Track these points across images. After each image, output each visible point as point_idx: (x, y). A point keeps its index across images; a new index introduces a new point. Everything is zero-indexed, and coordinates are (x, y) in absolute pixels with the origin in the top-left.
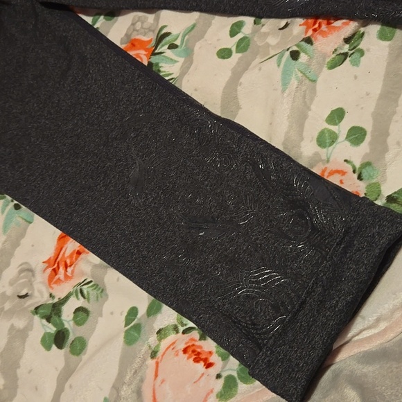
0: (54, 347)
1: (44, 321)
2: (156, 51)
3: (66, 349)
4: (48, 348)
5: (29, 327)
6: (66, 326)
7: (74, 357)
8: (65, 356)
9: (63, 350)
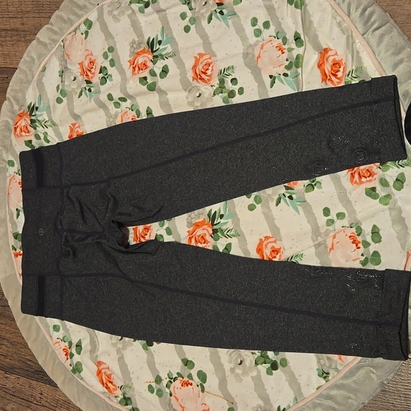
0: (273, 371)
1: (264, 365)
2: (215, 223)
3: (280, 367)
4: (272, 374)
5: (259, 372)
6: (274, 359)
7: (286, 368)
8: (281, 370)
9: (279, 370)
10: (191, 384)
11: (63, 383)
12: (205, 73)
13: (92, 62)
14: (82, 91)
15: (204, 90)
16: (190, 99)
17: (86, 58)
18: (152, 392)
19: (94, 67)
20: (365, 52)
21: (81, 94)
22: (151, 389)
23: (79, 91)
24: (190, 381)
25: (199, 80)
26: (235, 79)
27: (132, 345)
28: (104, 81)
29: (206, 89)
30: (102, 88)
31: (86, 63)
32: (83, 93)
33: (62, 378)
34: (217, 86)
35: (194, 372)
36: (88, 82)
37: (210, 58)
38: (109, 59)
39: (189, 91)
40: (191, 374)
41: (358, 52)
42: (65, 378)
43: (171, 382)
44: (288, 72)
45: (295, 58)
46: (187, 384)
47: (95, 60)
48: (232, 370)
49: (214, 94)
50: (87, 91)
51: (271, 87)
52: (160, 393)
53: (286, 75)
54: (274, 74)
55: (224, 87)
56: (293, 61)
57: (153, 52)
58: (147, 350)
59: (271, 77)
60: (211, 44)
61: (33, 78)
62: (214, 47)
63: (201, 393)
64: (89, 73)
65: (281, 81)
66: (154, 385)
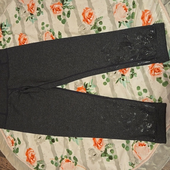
0: (110, 160)
1: (105, 157)
2: (87, 89)
5: (102, 160)
6: (110, 155)
7: (116, 159)
9: (113, 160)
10: (70, 161)
11: (9, 156)
12: (89, 19)
13: (33, 5)
14: (28, 18)
15: (87, 27)
16: (80, 30)
17: (30, 3)
18: (53, 164)
19: (34, 7)
20: (164, 13)
21: (27, 20)
22: (52, 162)
23: (26, 18)
24: (70, 160)
25: (86, 22)
26: (101, 22)
27: (45, 141)
28: (39, 14)
29: (88, 26)
30: (38, 17)
31: (30, 5)
32: (28, 19)
33: (8, 154)
34: (93, 25)
35: (72, 156)
36: (31, 14)
37: (91, 10)
38: (41, 4)
39: (80, 27)
40: (71, 157)
41: (161, 13)
42: (9, 154)
43: (62, 160)
44: (128, 21)
45: (131, 14)
46: (68, 161)
47: (34, 4)
48: (90, 158)
49: (91, 29)
50: (30, 18)
51: (119, 27)
52: (56, 165)
53: (126, 22)
54: (121, 21)
55: (96, 26)
56: (131, 15)
57: (63, 4)
58: (52, 144)
59: (119, 22)
60: (92, 3)
61: (4, 12)
62: (93, 5)
63: (74, 166)
64: (32, 10)
65: (124, 24)
66: (54, 160)
